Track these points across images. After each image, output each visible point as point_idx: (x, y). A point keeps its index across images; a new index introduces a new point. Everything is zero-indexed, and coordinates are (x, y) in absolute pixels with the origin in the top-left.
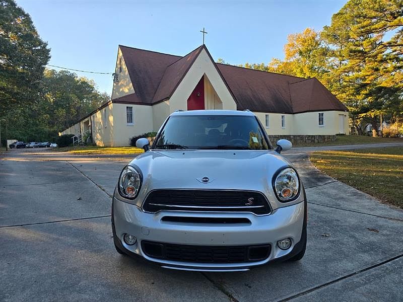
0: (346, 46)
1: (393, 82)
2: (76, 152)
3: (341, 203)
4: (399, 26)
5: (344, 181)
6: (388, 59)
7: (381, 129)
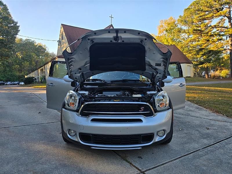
0: (191, 27)
1: (217, 47)
2: (36, 87)
3: (190, 113)
4: (220, 16)
5: (191, 101)
6: (214, 35)
7: (210, 74)
